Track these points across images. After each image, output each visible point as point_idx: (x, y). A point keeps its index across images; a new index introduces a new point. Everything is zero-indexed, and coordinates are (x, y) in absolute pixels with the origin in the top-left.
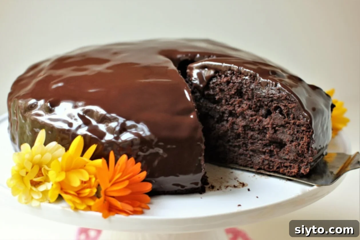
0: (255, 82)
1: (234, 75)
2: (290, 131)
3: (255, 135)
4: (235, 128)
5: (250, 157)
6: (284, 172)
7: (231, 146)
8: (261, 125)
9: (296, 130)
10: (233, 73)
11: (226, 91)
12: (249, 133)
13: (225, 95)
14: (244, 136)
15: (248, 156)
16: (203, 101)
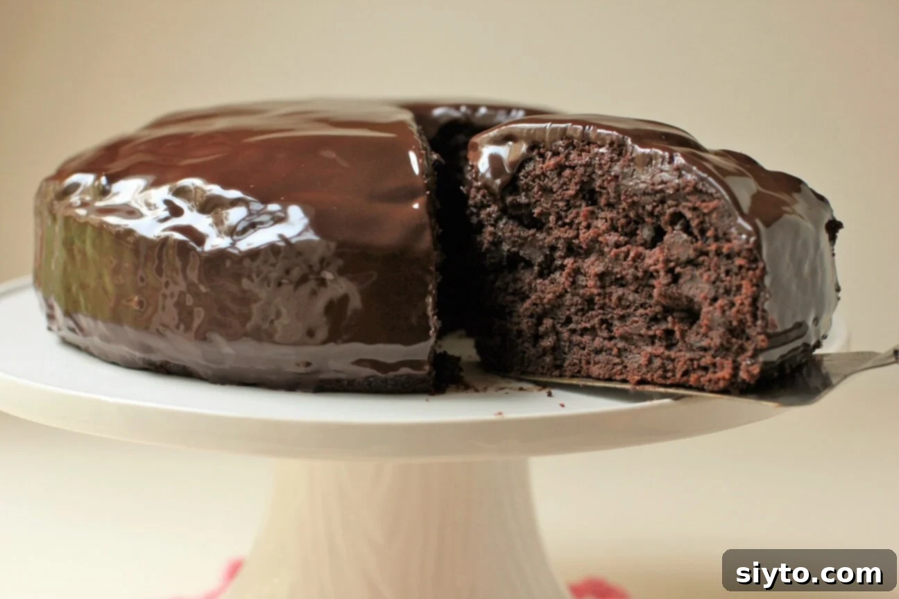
0: (622, 160)
1: (574, 147)
2: (709, 273)
3: (629, 294)
4: (580, 283)
5: (619, 355)
6: (700, 381)
7: (573, 331)
8: (639, 266)
9: (723, 269)
10: (571, 145)
11: (557, 191)
12: (614, 291)
13: (555, 203)
14: (602, 302)
15: (615, 351)
16: (505, 224)
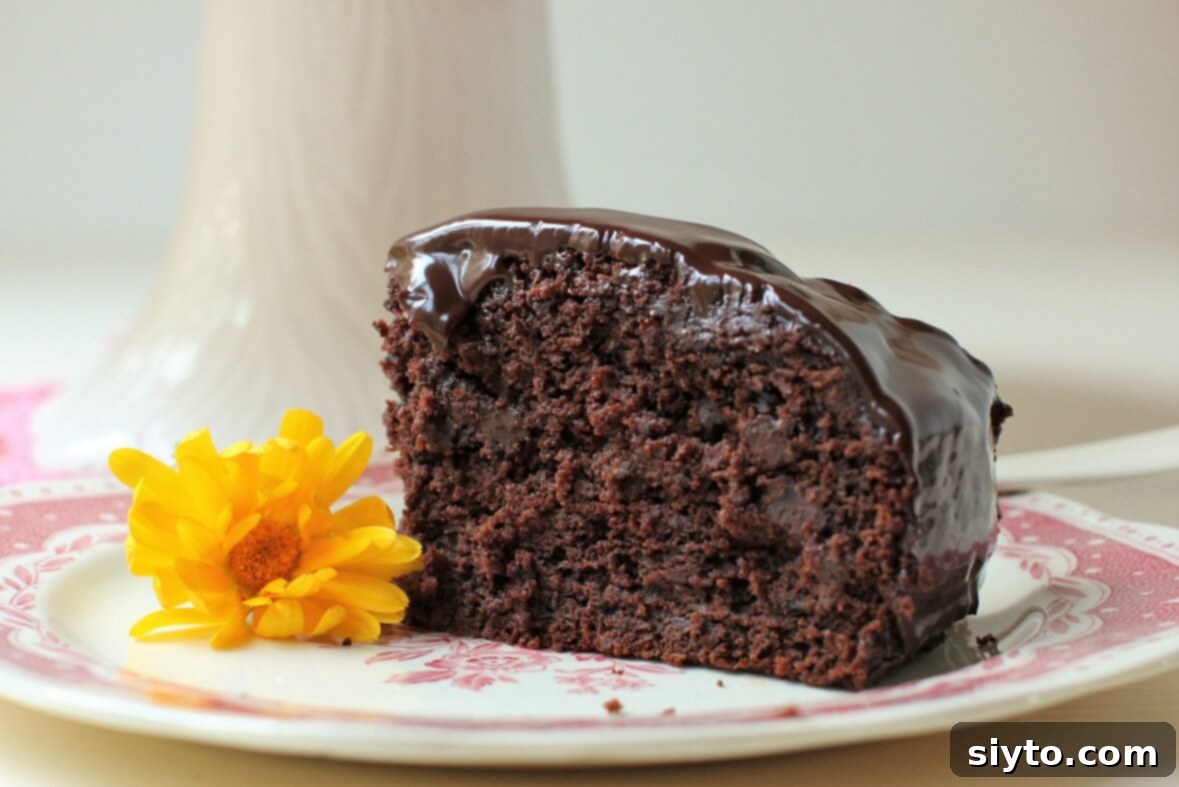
0: (670, 290)
1: (581, 264)
2: (816, 489)
3: (671, 516)
4: (583, 492)
5: (647, 617)
6: (793, 668)
7: (566, 573)
8: (693, 469)
9: (842, 482)
10: (577, 261)
11: (548, 337)
12: (645, 509)
13: (544, 356)
14: (620, 527)
15: (641, 610)
16: (453, 387)
